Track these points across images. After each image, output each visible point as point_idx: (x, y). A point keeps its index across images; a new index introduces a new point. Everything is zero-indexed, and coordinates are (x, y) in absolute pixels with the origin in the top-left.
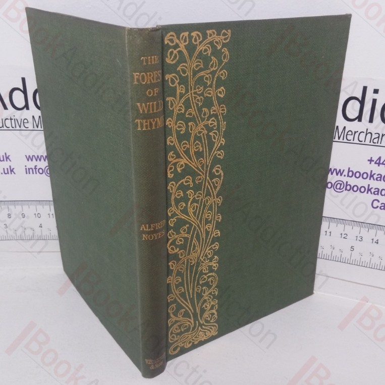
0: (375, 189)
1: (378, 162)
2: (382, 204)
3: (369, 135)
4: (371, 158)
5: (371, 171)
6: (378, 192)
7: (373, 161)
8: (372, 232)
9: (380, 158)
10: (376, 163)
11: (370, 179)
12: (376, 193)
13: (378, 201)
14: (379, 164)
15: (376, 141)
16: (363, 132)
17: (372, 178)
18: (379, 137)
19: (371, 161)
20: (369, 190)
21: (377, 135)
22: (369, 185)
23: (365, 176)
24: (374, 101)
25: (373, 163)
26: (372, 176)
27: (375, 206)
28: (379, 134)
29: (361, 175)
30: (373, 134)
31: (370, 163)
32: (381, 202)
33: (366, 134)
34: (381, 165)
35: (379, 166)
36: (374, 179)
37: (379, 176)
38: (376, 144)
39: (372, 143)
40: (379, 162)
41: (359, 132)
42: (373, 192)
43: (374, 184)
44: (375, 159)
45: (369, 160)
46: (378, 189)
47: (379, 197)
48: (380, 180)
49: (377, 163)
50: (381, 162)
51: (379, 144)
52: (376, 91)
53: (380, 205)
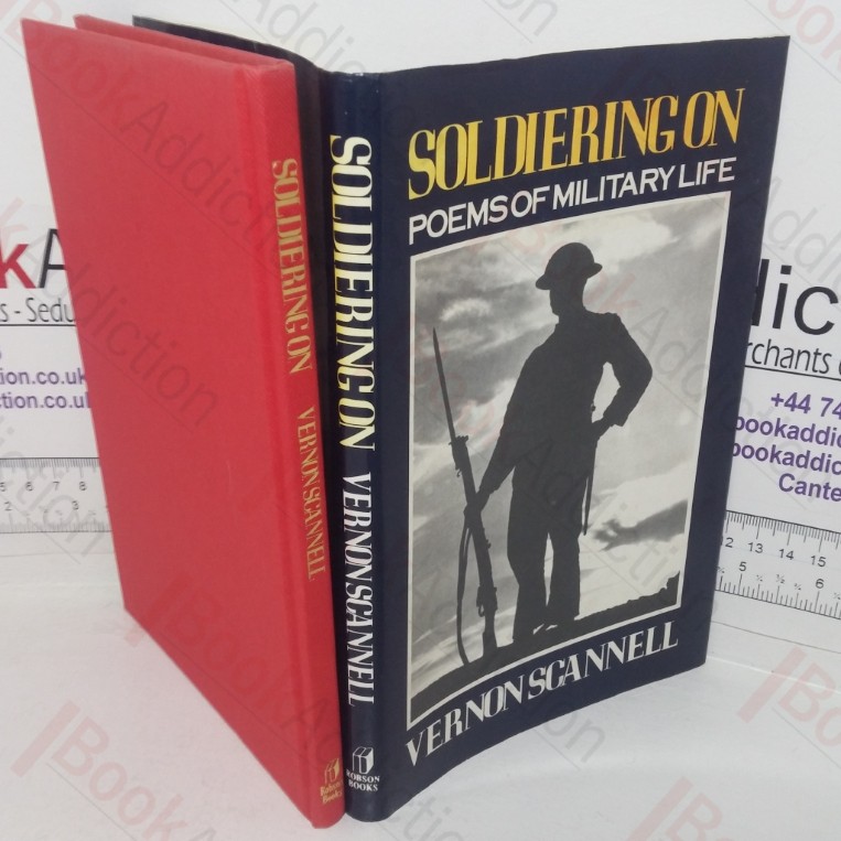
0: (786, 454)
1: (791, 402)
3: (773, 353)
7: (782, 400)
8: (782, 535)
9: (794, 396)
10: (786, 405)
12: (788, 461)
13: (793, 478)
14: (793, 407)
16: (763, 346)
18: (791, 356)
19: (777, 400)
20: (775, 455)
21: (789, 353)
23: (766, 428)
24: (783, 288)
25: (781, 404)
26: (779, 429)
27: (786, 486)
28: (792, 351)
31: (776, 405)
33: (768, 350)
34: (796, 409)
35: (792, 410)
40: (792, 404)
41: (754, 346)
42: (781, 460)
44: (785, 396)
45: (773, 399)
46: (792, 454)
48: (796, 438)
49: (790, 406)
50: (797, 403)
51: (792, 370)
52: (786, 270)
53: (795, 486)
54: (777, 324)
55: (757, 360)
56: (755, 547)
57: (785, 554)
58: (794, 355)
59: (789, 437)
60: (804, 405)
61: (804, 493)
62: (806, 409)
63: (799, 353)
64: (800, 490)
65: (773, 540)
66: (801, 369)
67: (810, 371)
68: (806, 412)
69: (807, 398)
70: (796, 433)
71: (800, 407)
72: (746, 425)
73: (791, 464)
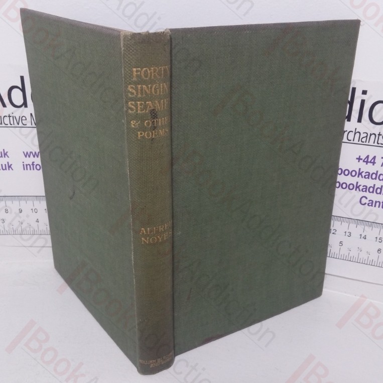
2: (369, 201)
4: (360, 156)
5: (360, 169)
6: (366, 189)
11: (358, 177)
15: (364, 140)
17: (360, 176)
22: (357, 183)
29: (350, 173)
30: (362, 133)
32: (369, 199)
36: (362, 177)
37: (367, 174)
38: (364, 143)
39: (360, 142)
43: (363, 182)
47: (367, 194)
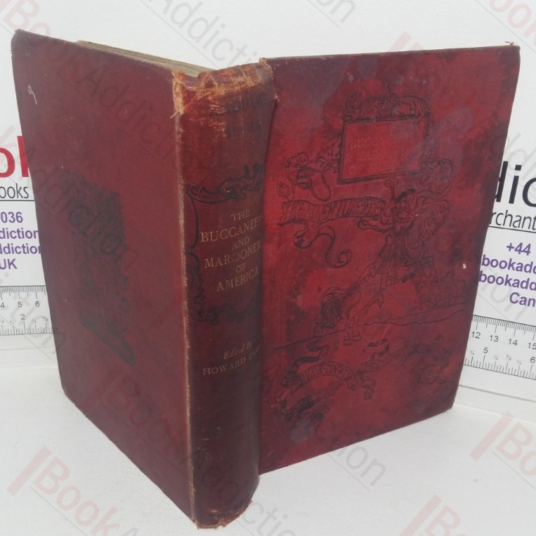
54: (512, 201)
55: (499, 223)
56: (494, 338)
57: (512, 342)
58: (522, 220)
59: (517, 270)
60: (527, 250)
61: (525, 304)
62: (528, 253)
63: (525, 219)
64: (523, 303)
65: (505, 333)
66: (526, 228)
67: (531, 230)
68: (528, 255)
69: (529, 246)
70: (521, 267)
71: (524, 251)
72: (490, 263)
73: (518, 286)
